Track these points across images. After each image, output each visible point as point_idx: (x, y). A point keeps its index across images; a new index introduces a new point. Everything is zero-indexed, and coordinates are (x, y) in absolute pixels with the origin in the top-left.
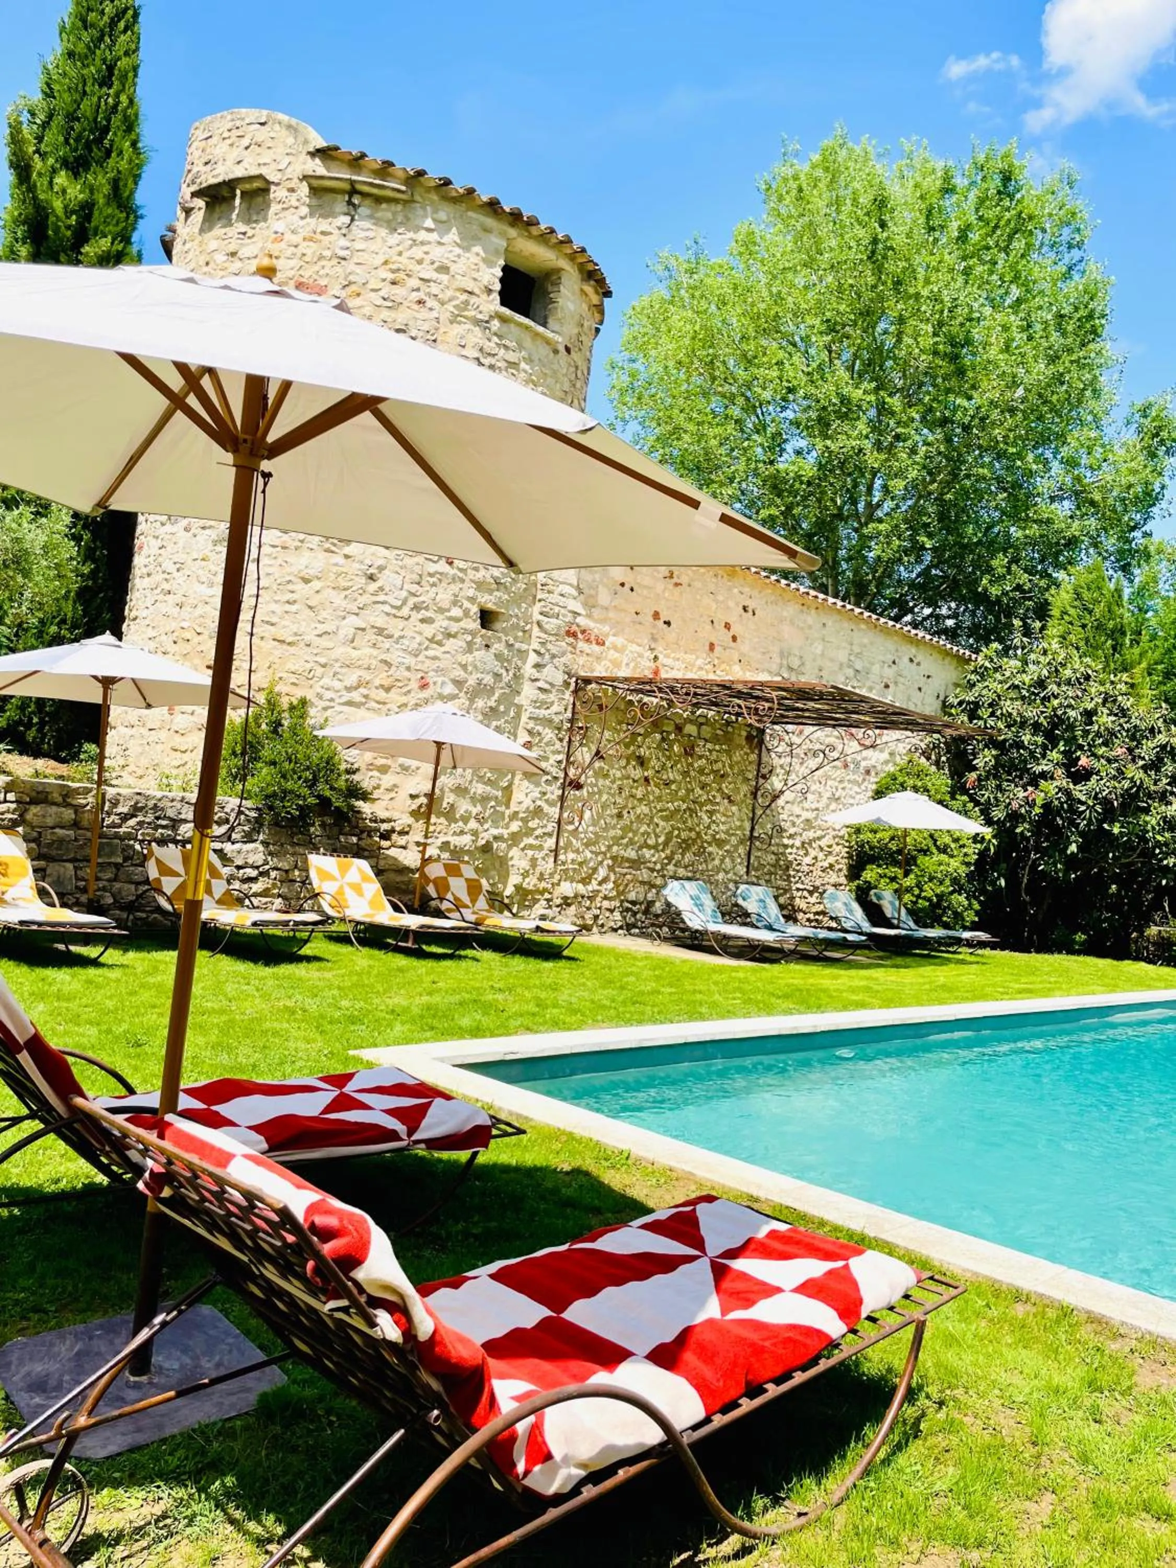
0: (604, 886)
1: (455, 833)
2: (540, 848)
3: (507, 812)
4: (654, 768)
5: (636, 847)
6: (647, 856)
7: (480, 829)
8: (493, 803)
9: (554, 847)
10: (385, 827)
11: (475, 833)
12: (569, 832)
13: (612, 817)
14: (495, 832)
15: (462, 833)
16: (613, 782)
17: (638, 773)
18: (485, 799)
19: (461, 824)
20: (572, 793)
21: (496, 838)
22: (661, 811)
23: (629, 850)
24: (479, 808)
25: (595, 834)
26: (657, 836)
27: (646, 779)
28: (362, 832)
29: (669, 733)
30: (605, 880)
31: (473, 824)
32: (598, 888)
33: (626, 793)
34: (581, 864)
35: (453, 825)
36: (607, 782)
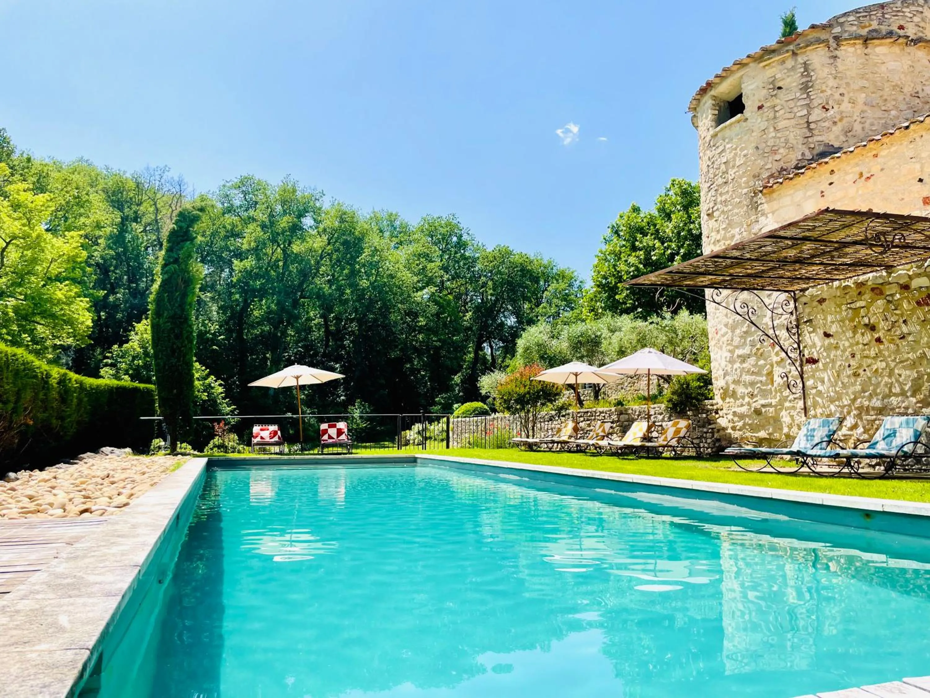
0: (855, 431)
1: (738, 406)
2: (794, 408)
3: (773, 389)
4: (884, 328)
5: (880, 397)
6: (895, 403)
7: (751, 401)
8: (759, 385)
9: (803, 407)
10: (715, 407)
11: (749, 404)
12: (813, 394)
13: (849, 377)
14: (763, 402)
15: (742, 405)
16: (844, 351)
17: (868, 337)
18: (752, 384)
19: (741, 400)
20: (808, 368)
21: (763, 406)
22: (902, 362)
23: (874, 400)
24: (750, 389)
25: (836, 392)
26: (900, 384)
27: (879, 340)
28: (708, 411)
29: (892, 295)
30: (854, 427)
31: (747, 399)
32: (849, 433)
33: (858, 356)
34: (828, 416)
35: (737, 401)
36: (839, 352)
